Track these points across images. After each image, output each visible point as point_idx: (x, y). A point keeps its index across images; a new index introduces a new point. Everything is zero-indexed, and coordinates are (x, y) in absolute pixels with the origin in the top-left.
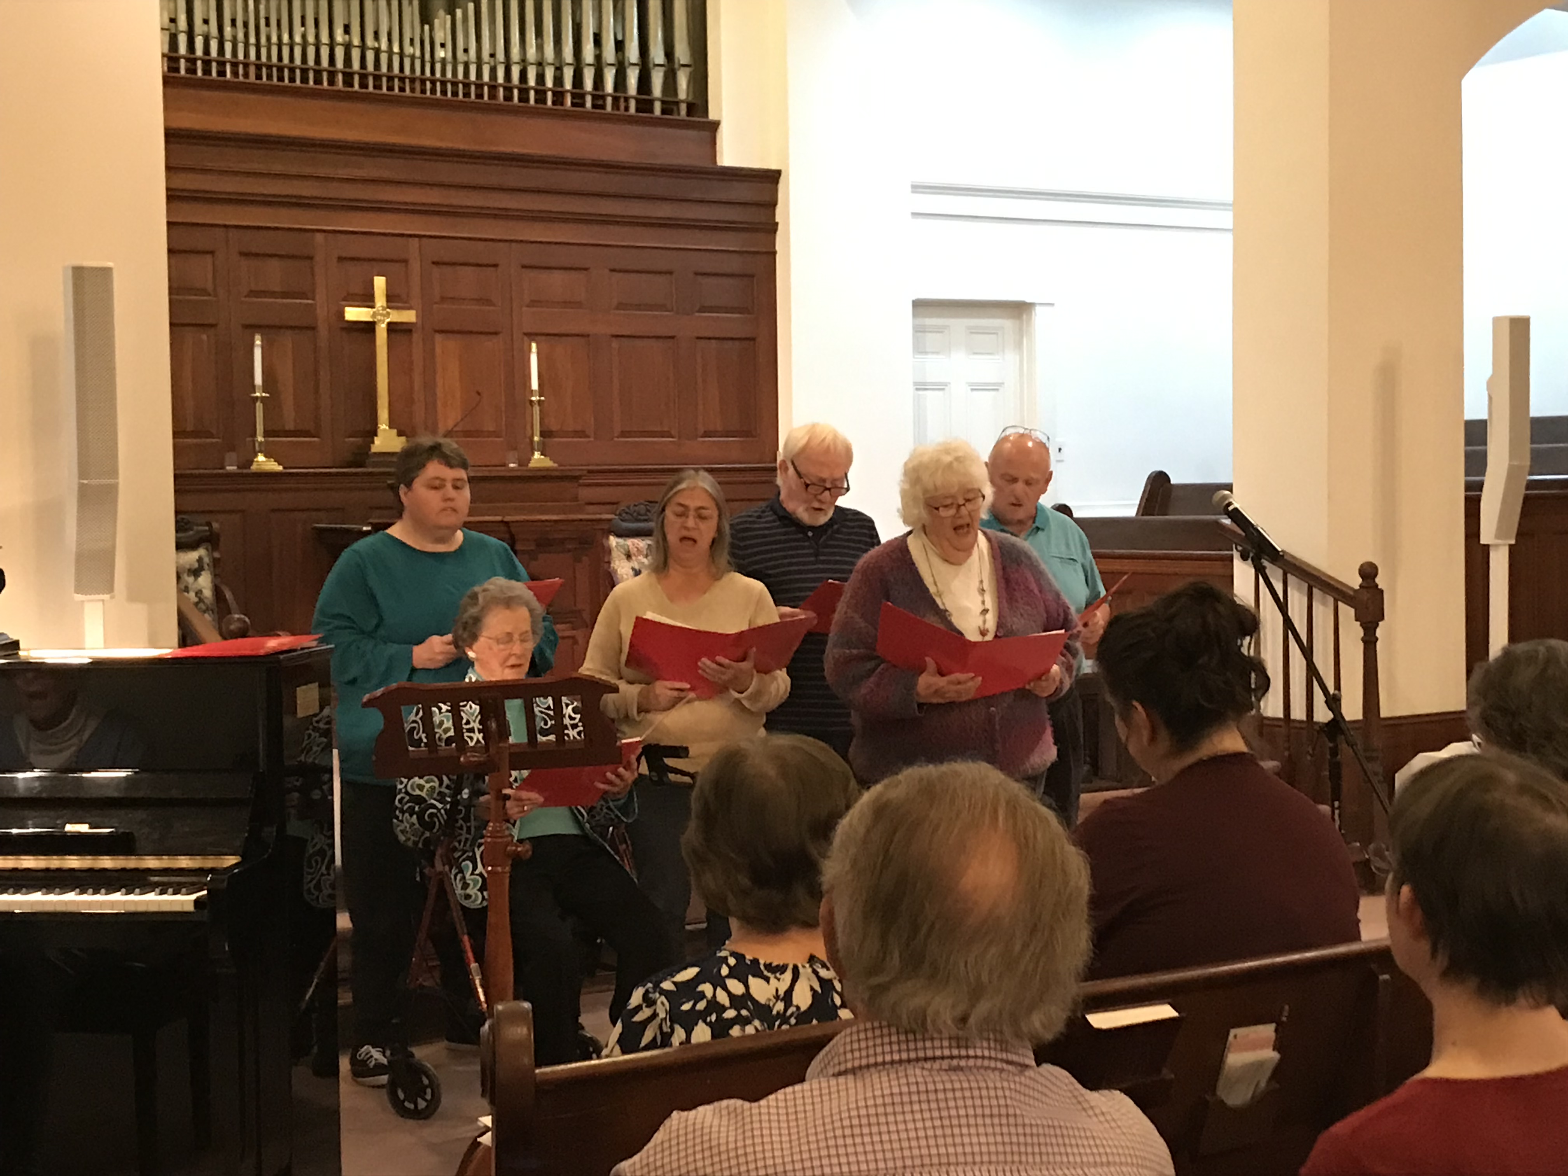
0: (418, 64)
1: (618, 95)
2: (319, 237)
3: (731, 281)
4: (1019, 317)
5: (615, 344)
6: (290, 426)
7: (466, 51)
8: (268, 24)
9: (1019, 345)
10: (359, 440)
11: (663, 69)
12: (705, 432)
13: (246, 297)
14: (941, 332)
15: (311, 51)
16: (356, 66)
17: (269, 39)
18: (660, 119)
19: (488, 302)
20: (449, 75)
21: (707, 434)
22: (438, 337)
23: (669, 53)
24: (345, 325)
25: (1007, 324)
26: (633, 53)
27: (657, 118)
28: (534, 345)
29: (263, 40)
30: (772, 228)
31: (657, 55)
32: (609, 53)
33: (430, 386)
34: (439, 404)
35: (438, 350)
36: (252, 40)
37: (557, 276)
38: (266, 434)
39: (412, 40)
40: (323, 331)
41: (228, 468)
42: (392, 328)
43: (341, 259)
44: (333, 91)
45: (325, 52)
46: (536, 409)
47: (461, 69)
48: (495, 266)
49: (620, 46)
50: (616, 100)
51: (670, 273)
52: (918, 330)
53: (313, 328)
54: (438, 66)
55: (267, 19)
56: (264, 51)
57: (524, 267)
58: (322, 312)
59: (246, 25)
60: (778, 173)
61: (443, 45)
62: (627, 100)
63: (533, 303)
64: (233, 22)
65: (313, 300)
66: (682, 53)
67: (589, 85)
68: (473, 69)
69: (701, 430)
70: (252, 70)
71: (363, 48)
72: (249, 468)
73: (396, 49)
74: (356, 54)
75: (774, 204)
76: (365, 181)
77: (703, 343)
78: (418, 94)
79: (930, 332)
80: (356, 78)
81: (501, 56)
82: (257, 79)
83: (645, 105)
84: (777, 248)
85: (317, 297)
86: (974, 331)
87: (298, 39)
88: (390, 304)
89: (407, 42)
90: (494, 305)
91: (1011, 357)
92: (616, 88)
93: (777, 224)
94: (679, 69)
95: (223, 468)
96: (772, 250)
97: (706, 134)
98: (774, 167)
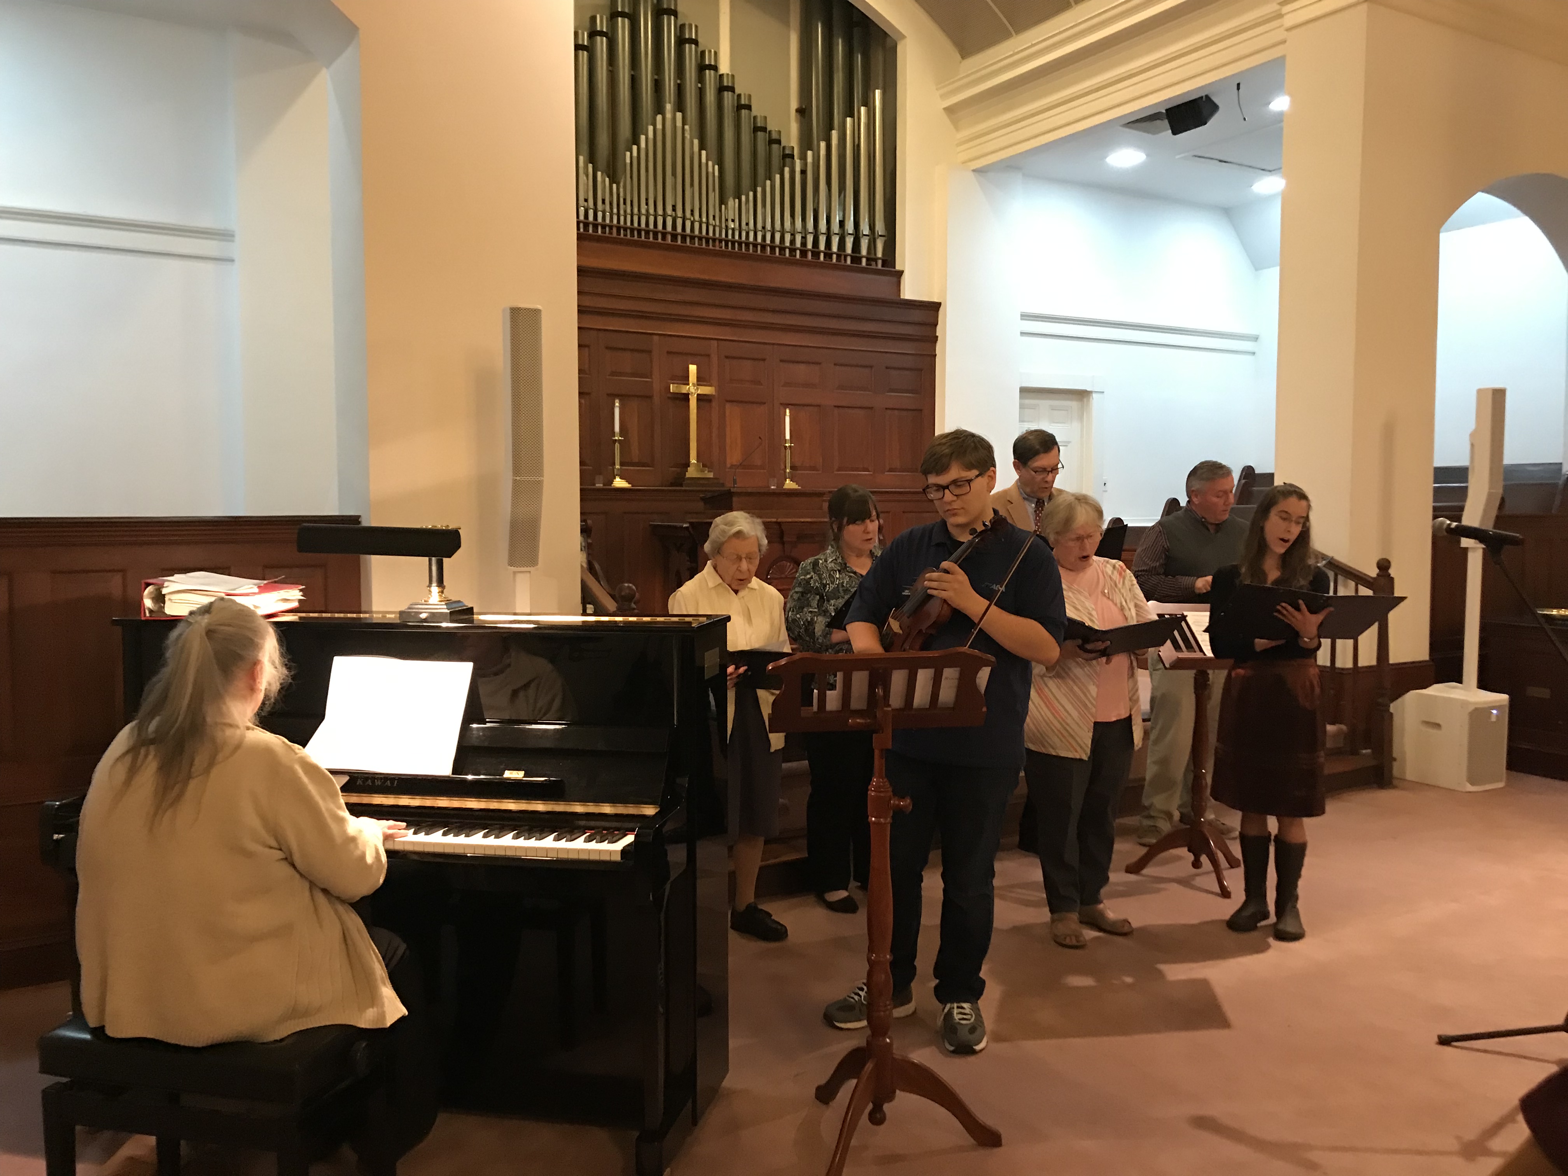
0: (717, 229)
1: (840, 253)
2: (656, 338)
3: (907, 373)
4: (1081, 400)
5: (836, 411)
6: (636, 460)
7: (747, 224)
8: (625, 203)
9: (1081, 418)
10: (678, 470)
11: (868, 237)
12: (890, 469)
13: (609, 376)
14: (1034, 409)
15: (652, 219)
16: (679, 230)
17: (625, 211)
18: (865, 268)
19: (759, 383)
20: (737, 237)
21: (891, 470)
22: (728, 405)
23: (872, 227)
24: (669, 395)
25: (1074, 404)
26: (850, 227)
27: (863, 268)
28: (788, 411)
29: (622, 212)
30: (934, 340)
31: (865, 229)
32: (835, 228)
33: (722, 436)
34: (728, 448)
35: (727, 413)
36: (615, 211)
37: (802, 367)
38: (622, 464)
39: (714, 217)
40: (656, 399)
41: (597, 485)
42: (700, 398)
43: (668, 353)
44: (664, 244)
45: (660, 220)
46: (788, 451)
47: (744, 234)
48: (764, 360)
49: (842, 223)
50: (839, 256)
51: (871, 367)
52: (1022, 407)
53: (650, 397)
54: (730, 232)
55: (625, 200)
56: (622, 218)
57: (781, 361)
58: (657, 386)
59: (611, 204)
60: (939, 304)
61: (733, 221)
62: (846, 256)
63: (787, 384)
64: (603, 201)
65: (652, 378)
66: (880, 228)
67: (822, 247)
68: (752, 234)
69: (887, 468)
70: (615, 230)
71: (684, 219)
72: (611, 485)
73: (704, 220)
74: (679, 222)
75: (936, 325)
76: (685, 303)
77: (889, 412)
78: (717, 248)
79: (1027, 408)
80: (679, 238)
81: (769, 227)
82: (617, 235)
83: (856, 259)
84: (937, 353)
85: (653, 377)
86: (1053, 409)
87: (643, 211)
88: (699, 383)
89: (711, 218)
90: (762, 385)
91: (1076, 425)
92: (839, 249)
93: (937, 337)
94: (878, 238)
95: (594, 485)
96: (934, 354)
97: (895, 279)
98: (936, 300)
